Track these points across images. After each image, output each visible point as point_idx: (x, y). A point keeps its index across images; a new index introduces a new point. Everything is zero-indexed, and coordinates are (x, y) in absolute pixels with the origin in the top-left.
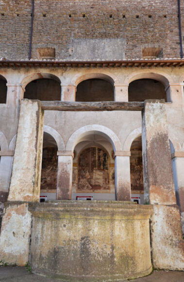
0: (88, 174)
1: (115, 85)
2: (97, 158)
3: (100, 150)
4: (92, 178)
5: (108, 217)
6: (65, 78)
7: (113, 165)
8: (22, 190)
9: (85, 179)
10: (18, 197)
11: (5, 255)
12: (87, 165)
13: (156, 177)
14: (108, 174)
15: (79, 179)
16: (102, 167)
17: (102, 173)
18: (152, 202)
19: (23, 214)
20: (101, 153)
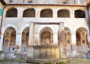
0: (44, 40)
1: (53, 11)
2: (47, 35)
3: (48, 32)
4: (45, 41)
5: (51, 48)
6: (37, 9)
7: (52, 37)
8: (31, 43)
9: (43, 42)
10: (30, 45)
11: (29, 56)
12: (44, 37)
13: (61, 40)
14: (51, 40)
15: (41, 42)
16: (49, 38)
17: (49, 40)
18: (60, 45)
19: (32, 48)
20: (49, 33)
